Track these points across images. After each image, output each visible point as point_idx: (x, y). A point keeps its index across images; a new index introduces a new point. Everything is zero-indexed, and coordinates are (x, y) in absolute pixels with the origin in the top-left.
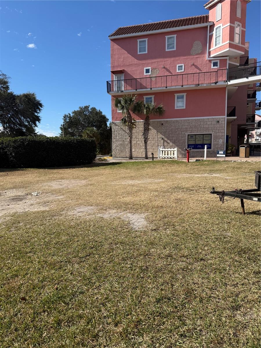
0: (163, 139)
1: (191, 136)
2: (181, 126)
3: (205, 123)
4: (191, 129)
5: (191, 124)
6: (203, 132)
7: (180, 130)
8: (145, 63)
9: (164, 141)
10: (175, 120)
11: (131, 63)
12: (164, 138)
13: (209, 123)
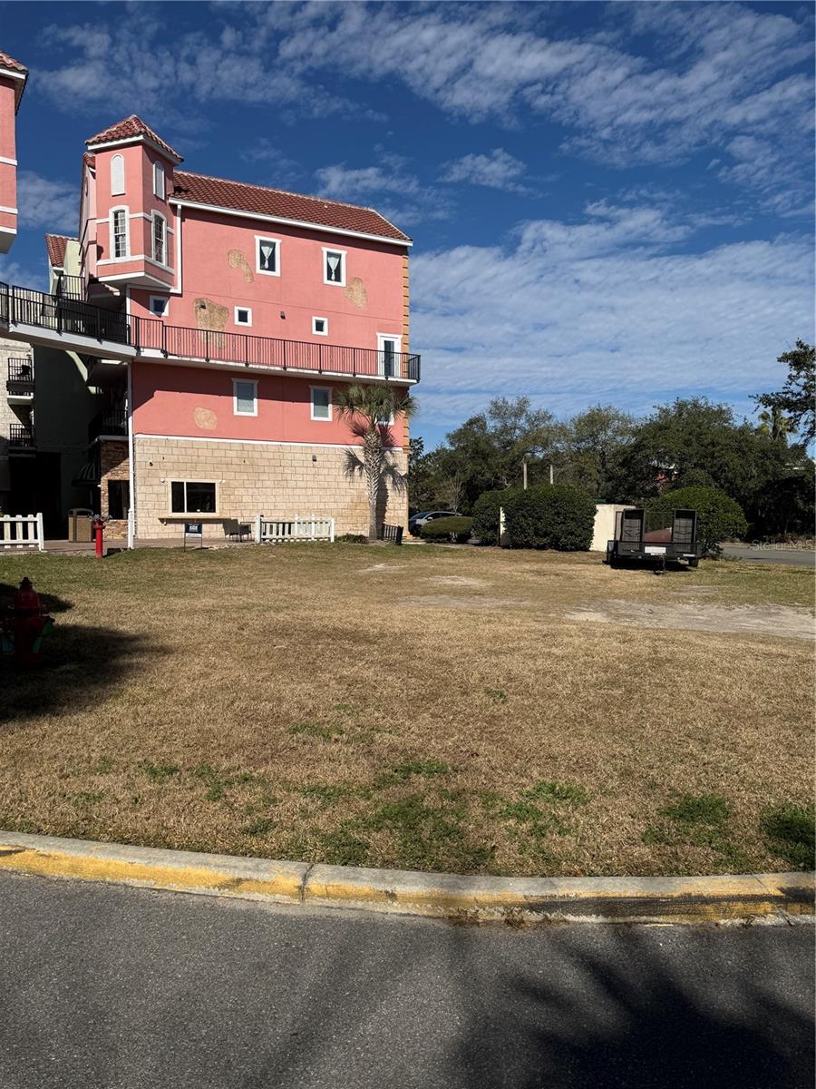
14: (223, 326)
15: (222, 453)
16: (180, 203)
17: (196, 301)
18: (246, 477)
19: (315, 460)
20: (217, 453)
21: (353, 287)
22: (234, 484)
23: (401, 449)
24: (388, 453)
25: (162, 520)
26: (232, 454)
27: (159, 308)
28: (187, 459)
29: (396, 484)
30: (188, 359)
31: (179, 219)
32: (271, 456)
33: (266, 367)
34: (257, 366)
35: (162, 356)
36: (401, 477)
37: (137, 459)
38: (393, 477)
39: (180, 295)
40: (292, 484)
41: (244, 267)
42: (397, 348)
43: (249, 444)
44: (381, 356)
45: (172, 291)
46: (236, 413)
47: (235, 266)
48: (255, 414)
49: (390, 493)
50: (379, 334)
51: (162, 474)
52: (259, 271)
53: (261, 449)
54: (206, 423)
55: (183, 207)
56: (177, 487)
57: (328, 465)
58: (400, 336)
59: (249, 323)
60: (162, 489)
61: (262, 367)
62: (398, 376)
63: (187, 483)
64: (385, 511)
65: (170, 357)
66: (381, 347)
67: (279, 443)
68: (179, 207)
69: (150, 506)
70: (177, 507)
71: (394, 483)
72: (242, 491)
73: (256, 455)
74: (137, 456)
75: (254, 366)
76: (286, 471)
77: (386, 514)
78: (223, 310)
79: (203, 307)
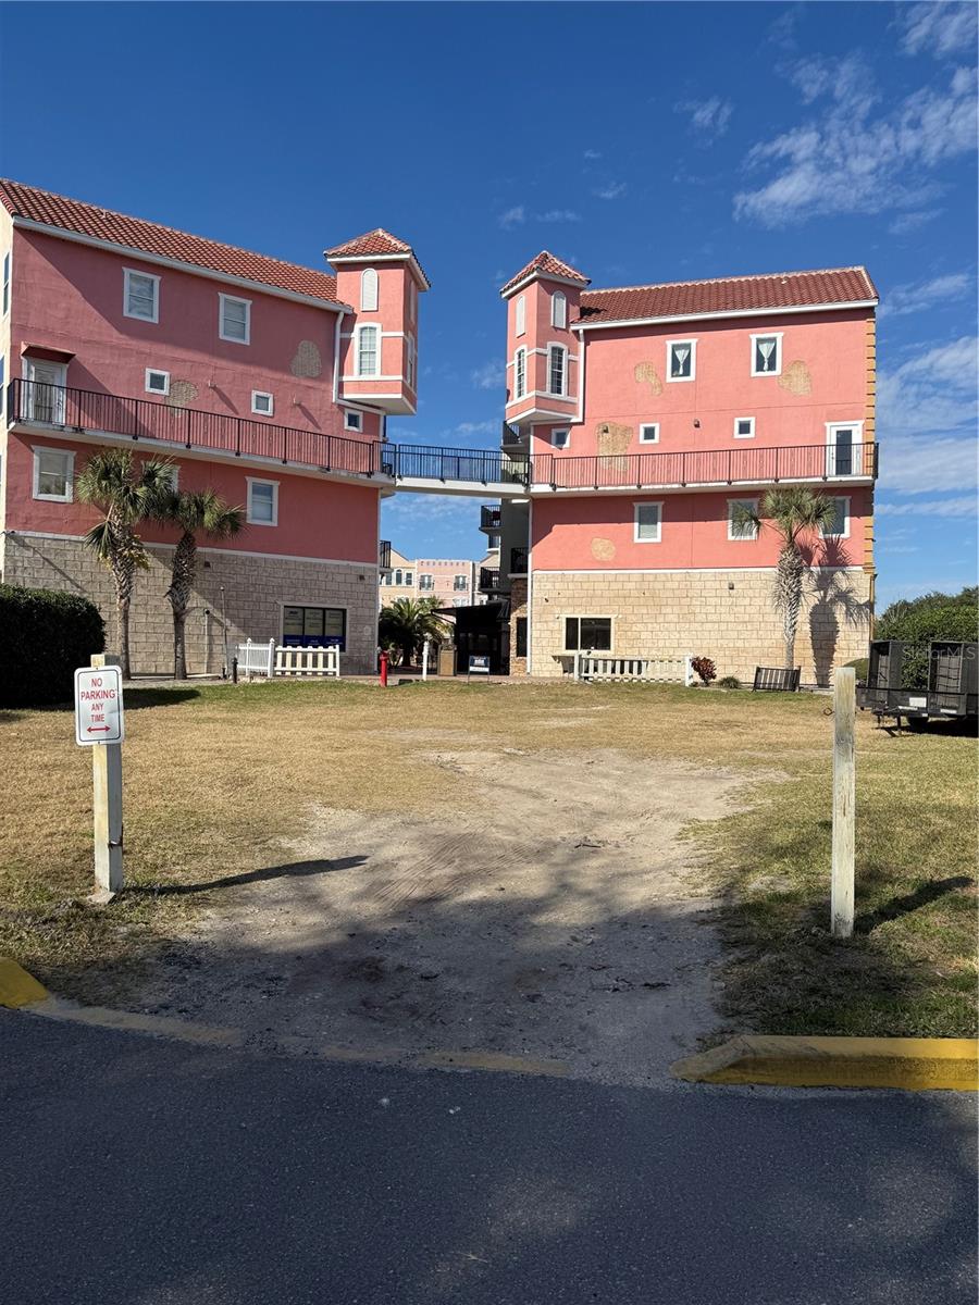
0: (208, 612)
1: (293, 610)
2: (264, 579)
3: (330, 577)
4: (294, 590)
5: (294, 574)
6: (326, 603)
7: (263, 589)
8: (150, 354)
9: (212, 619)
10: (247, 558)
11: (97, 338)
12: (211, 610)
13: (340, 578)
14: (626, 448)
15: (620, 586)
16: (581, 327)
17: (599, 426)
18: (645, 611)
19: (732, 588)
20: (614, 586)
21: (792, 373)
22: (632, 618)
23: (860, 568)
24: (839, 575)
25: (554, 657)
26: (631, 586)
27: (561, 440)
28: (583, 593)
29: (851, 615)
30: (576, 489)
31: (582, 344)
32: (676, 585)
33: (661, 487)
34: (651, 487)
35: (549, 489)
36: (859, 606)
37: (534, 595)
38: (847, 605)
39: (582, 424)
40: (701, 617)
41: (653, 380)
42: (857, 438)
43: (650, 574)
44: (832, 452)
45: (572, 421)
46: (637, 540)
47: (642, 380)
48: (658, 539)
49: (841, 627)
50: (828, 425)
51: (557, 610)
52: (669, 379)
53: (664, 579)
54: (604, 555)
55: (585, 331)
56: (571, 623)
57: (751, 593)
58: (861, 423)
59: (656, 440)
60: (556, 626)
61: (656, 487)
62: (858, 473)
63: (582, 619)
64: (834, 650)
65: (558, 490)
66: (832, 439)
67: (685, 571)
68: (581, 332)
69: (544, 643)
70: (571, 644)
71: (848, 613)
72: (640, 627)
73: (658, 585)
74: (535, 591)
75: (647, 487)
76: (694, 602)
77: (835, 655)
78: (628, 430)
79: (606, 431)
